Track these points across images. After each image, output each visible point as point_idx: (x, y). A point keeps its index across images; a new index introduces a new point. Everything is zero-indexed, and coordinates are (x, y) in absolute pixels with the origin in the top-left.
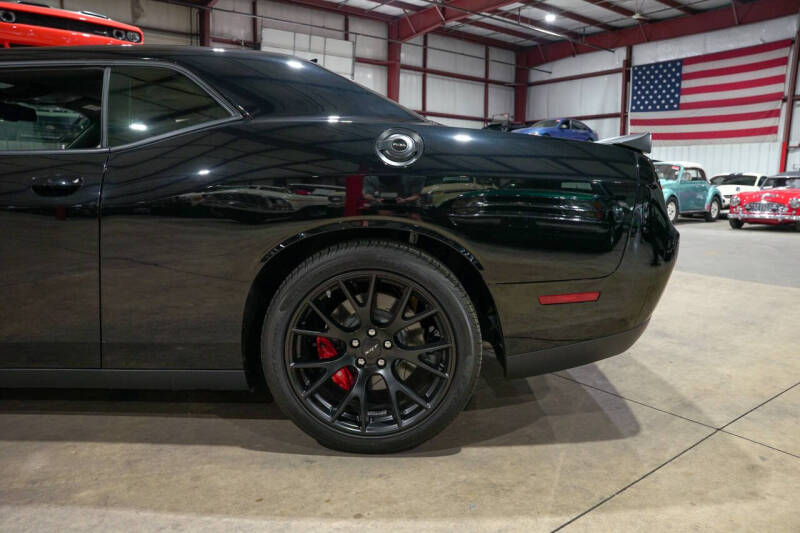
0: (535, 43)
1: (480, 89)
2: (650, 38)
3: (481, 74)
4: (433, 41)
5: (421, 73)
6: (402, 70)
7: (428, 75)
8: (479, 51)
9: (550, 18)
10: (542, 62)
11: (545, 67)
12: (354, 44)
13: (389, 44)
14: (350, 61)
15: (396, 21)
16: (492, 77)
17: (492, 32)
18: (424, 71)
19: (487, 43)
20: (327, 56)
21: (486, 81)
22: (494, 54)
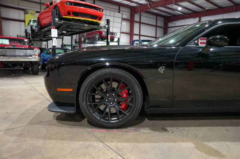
0: (171, 15)
1: (154, 28)
2: (206, 15)
3: (155, 24)
4: (143, 14)
5: (139, 23)
6: (135, 23)
7: (141, 24)
8: (155, 17)
9: (180, 9)
10: (173, 21)
11: (173, 22)
12: (122, 14)
13: (131, 14)
14: (121, 19)
15: (133, 8)
16: (158, 25)
17: (160, 12)
18: (140, 23)
19: (157, 15)
20: (115, 18)
21: (156, 26)
22: (158, 18)
